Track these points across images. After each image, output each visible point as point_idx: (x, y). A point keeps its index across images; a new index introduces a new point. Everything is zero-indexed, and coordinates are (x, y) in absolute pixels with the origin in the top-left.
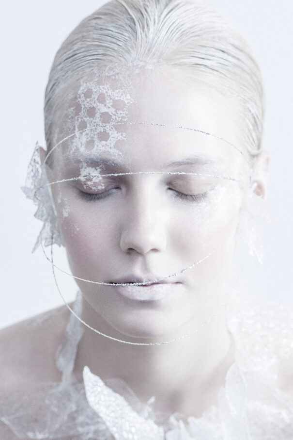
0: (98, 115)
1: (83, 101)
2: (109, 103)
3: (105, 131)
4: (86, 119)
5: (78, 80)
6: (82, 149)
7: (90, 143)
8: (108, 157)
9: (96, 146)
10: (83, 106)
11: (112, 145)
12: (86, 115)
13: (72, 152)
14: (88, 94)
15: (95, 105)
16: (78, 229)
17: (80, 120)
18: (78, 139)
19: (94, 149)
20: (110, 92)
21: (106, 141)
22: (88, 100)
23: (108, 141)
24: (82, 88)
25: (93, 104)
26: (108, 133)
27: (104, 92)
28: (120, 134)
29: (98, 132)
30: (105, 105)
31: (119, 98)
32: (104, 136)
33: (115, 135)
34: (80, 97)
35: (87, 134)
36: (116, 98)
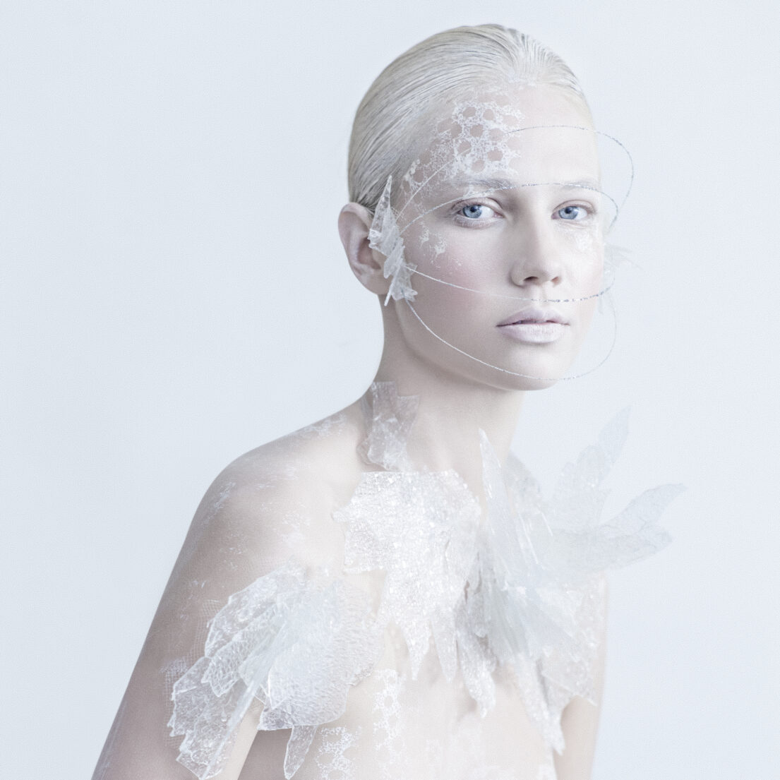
0: (486, 133)
1: (463, 121)
2: (499, 118)
3: (496, 150)
4: (469, 140)
5: (449, 101)
6: (468, 172)
7: (479, 164)
8: (502, 177)
9: (486, 167)
10: (463, 126)
11: (507, 164)
12: (469, 134)
13: (452, 177)
14: (469, 112)
15: (481, 123)
16: (460, 265)
17: (460, 142)
18: (459, 162)
19: (485, 170)
20: (498, 108)
21: (500, 160)
22: (471, 118)
23: (502, 160)
24: (457, 109)
25: (479, 122)
26: (501, 152)
27: (491, 108)
28: (514, 151)
29: (487, 151)
30: (495, 121)
31: (509, 114)
32: (496, 155)
33: (509, 154)
34: (457, 118)
35: (472, 155)
36: (507, 114)
